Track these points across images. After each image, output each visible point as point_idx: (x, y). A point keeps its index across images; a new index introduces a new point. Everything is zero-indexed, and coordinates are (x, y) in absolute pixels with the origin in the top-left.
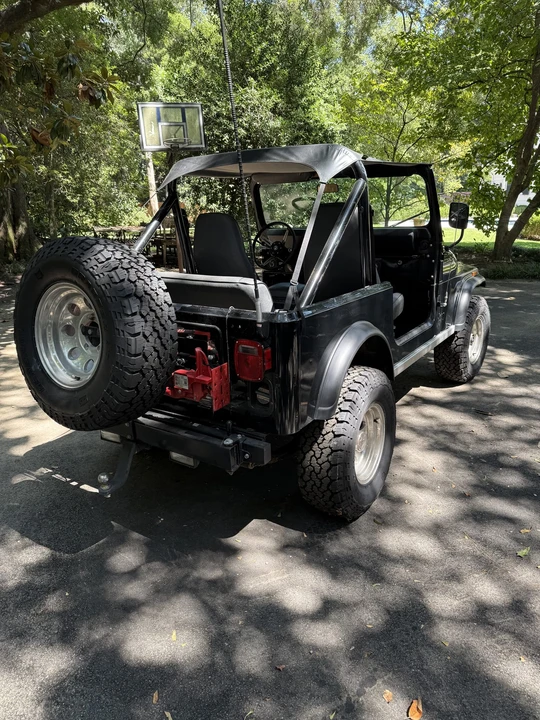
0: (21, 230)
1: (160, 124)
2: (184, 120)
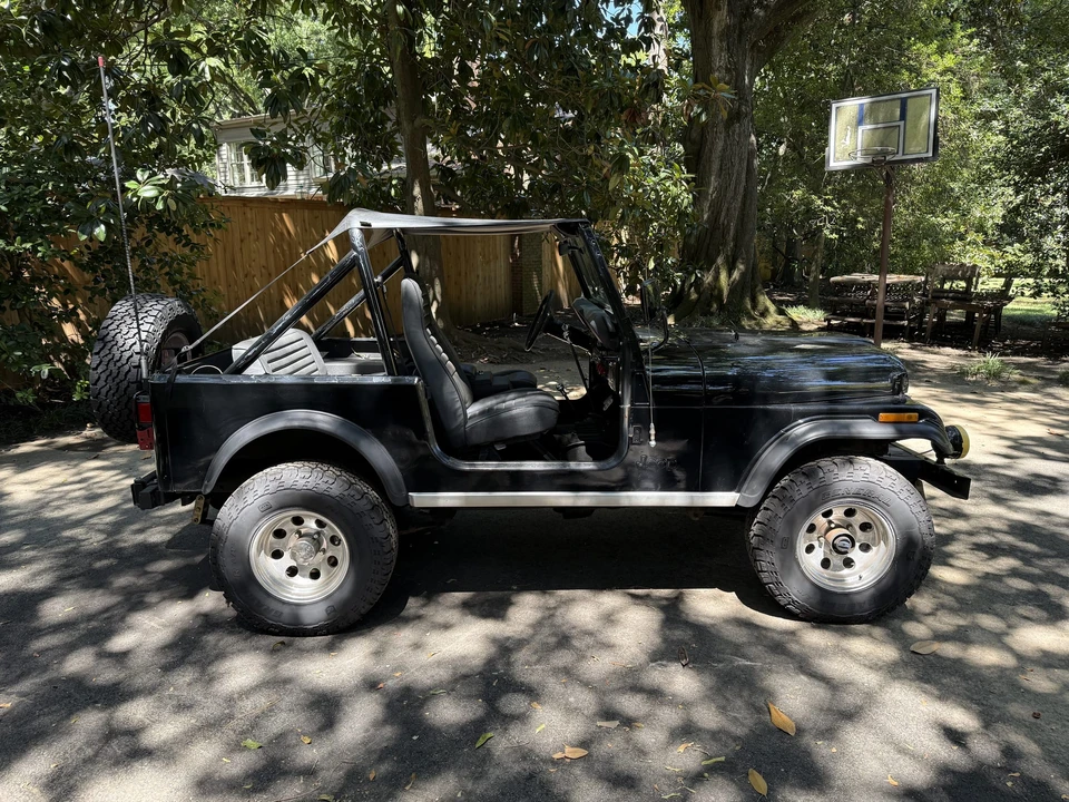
0: (736, 275)
1: (861, 128)
2: (903, 116)
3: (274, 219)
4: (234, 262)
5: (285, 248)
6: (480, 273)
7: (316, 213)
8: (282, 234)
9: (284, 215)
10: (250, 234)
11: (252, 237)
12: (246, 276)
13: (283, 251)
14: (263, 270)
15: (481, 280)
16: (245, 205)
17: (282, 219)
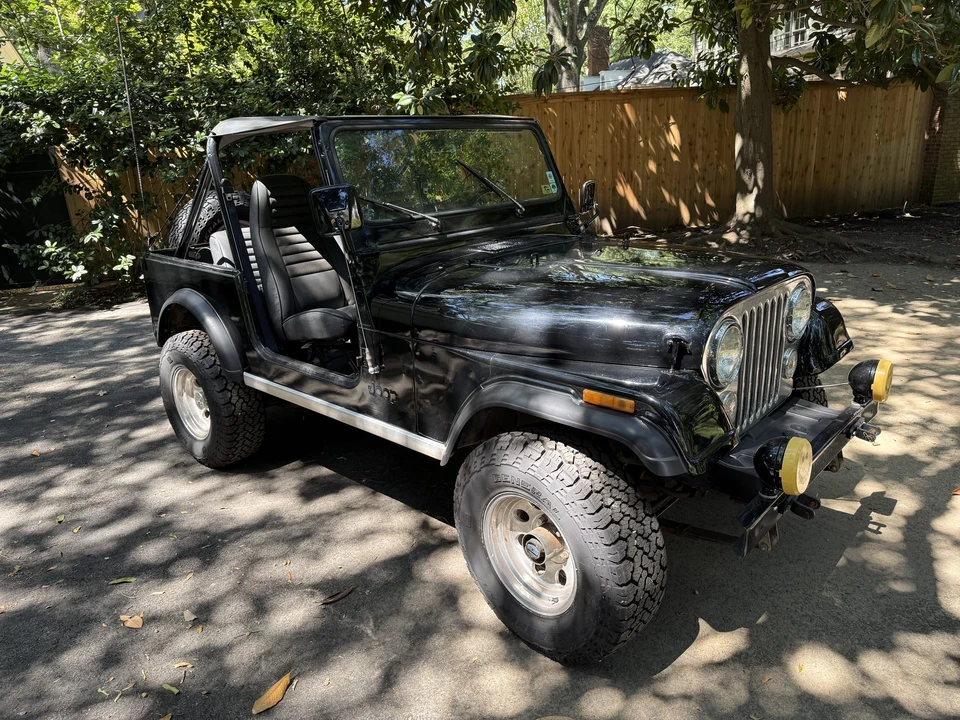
3: (614, 110)
4: (570, 154)
5: (624, 137)
6: (873, 153)
7: (662, 100)
8: (622, 123)
9: (626, 105)
10: (589, 126)
11: (591, 129)
12: (582, 166)
13: (621, 140)
14: (599, 160)
15: (872, 161)
16: (586, 100)
17: (623, 109)
